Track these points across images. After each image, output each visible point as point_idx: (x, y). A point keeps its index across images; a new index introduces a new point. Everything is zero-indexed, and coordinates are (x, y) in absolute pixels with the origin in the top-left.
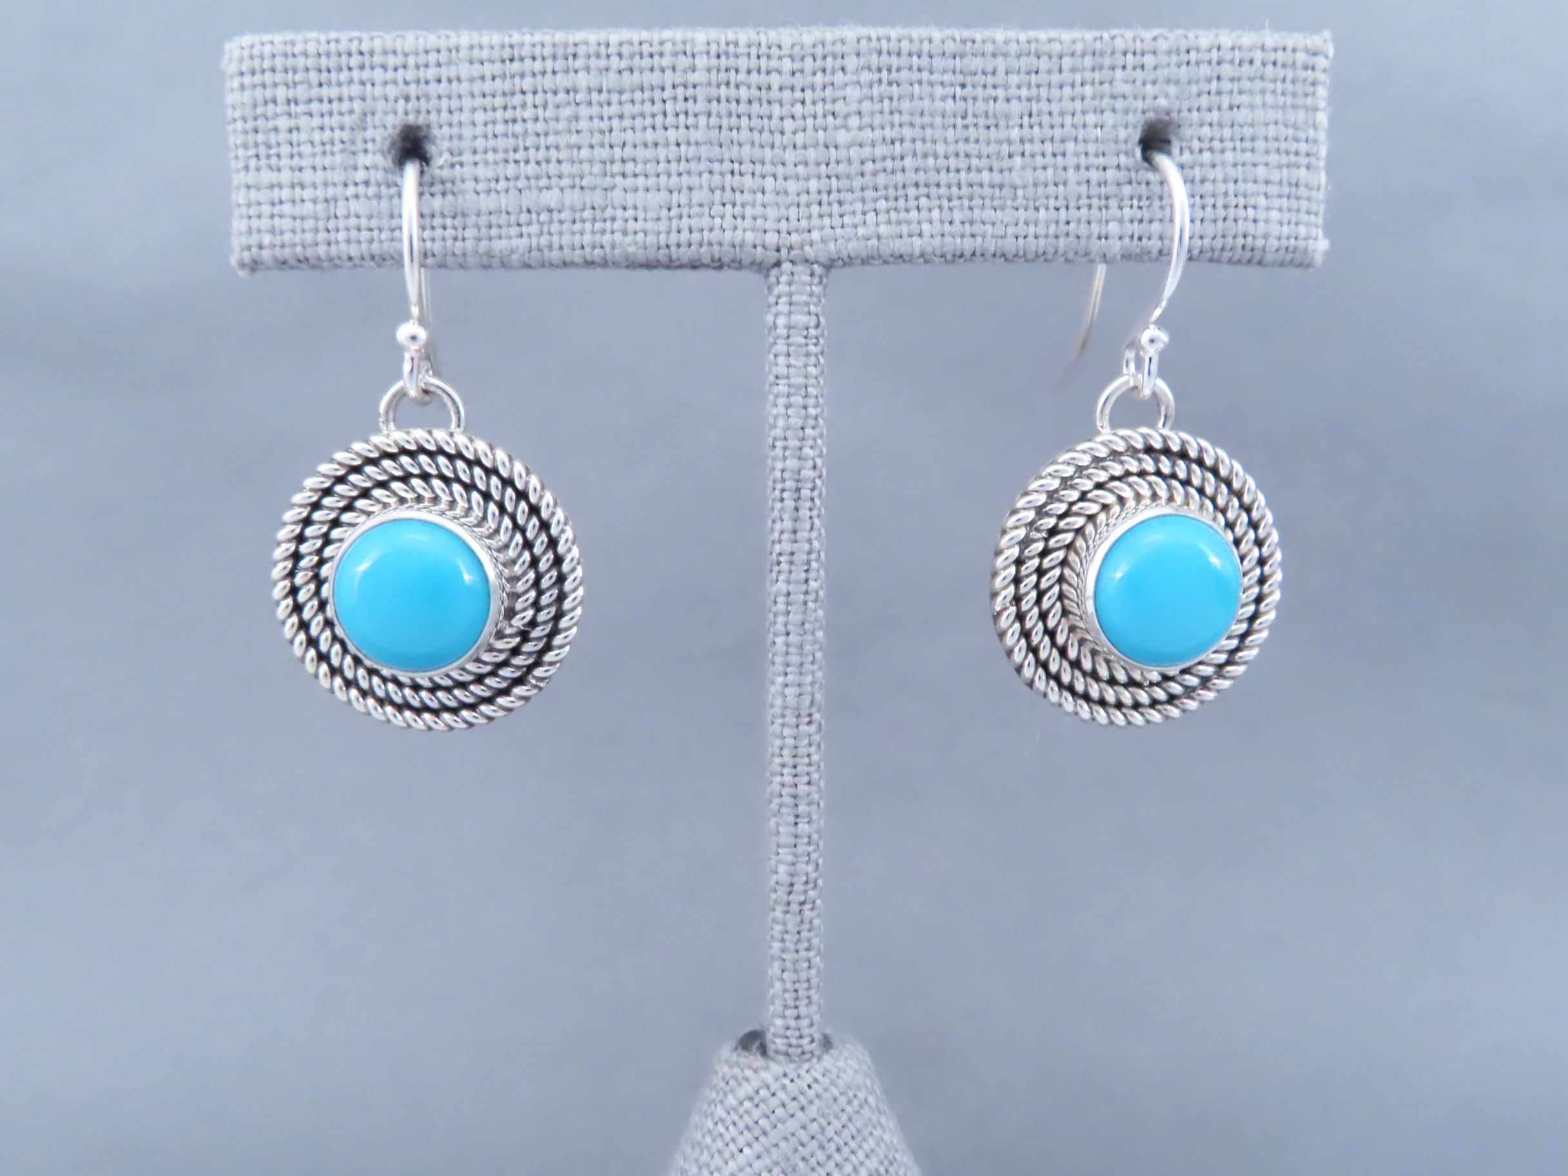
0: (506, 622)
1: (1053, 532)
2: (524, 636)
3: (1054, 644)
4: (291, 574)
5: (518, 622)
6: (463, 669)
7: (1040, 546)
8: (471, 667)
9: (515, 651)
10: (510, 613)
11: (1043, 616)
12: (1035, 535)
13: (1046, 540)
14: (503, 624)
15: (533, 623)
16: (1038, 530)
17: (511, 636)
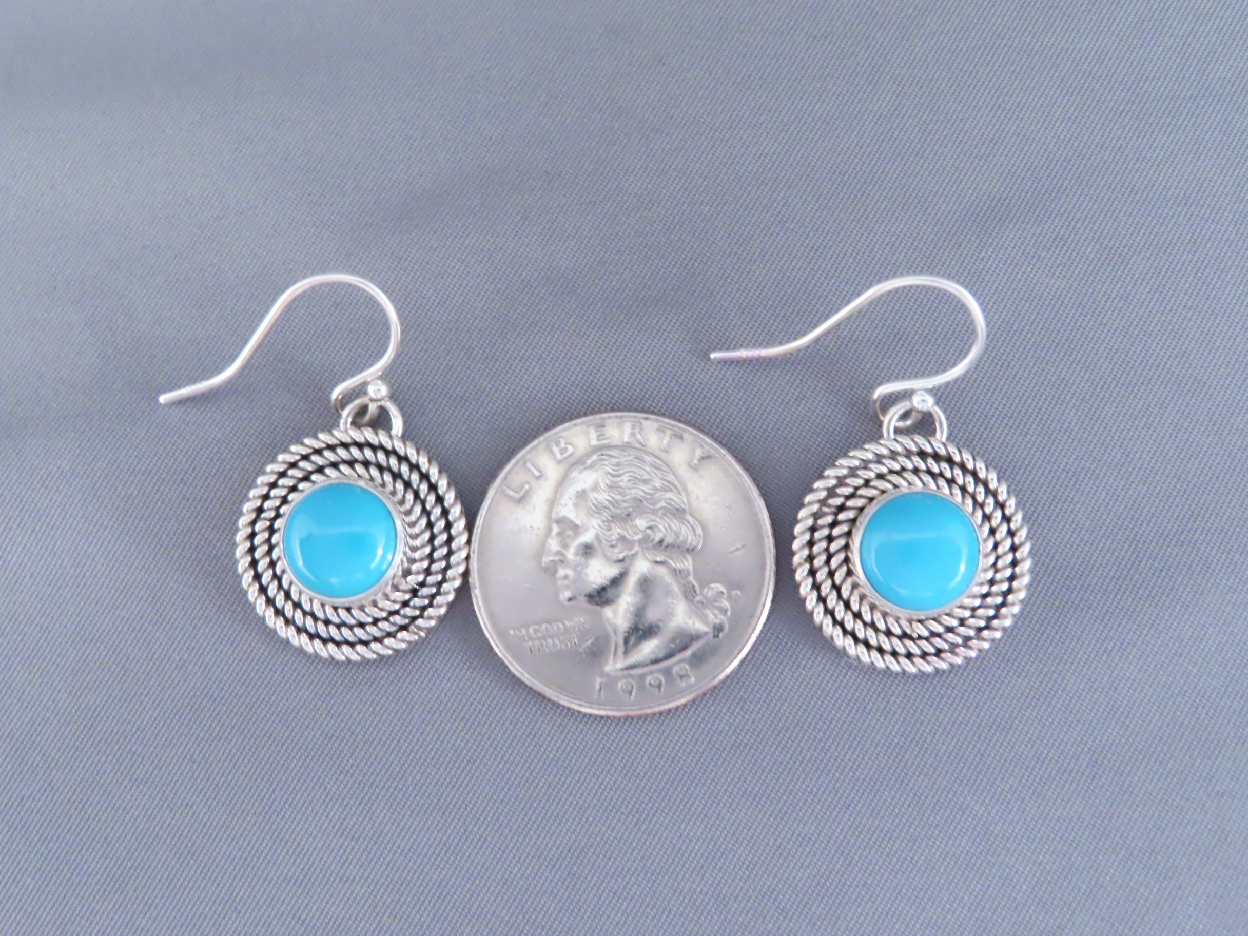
1: (842, 508)
3: (840, 596)
4: (253, 523)
5: (413, 580)
7: (829, 519)
8: (371, 611)
9: (406, 604)
10: (407, 573)
11: (831, 574)
12: (825, 509)
13: (836, 514)
14: (400, 580)
15: (422, 584)
16: (829, 506)
17: (404, 591)
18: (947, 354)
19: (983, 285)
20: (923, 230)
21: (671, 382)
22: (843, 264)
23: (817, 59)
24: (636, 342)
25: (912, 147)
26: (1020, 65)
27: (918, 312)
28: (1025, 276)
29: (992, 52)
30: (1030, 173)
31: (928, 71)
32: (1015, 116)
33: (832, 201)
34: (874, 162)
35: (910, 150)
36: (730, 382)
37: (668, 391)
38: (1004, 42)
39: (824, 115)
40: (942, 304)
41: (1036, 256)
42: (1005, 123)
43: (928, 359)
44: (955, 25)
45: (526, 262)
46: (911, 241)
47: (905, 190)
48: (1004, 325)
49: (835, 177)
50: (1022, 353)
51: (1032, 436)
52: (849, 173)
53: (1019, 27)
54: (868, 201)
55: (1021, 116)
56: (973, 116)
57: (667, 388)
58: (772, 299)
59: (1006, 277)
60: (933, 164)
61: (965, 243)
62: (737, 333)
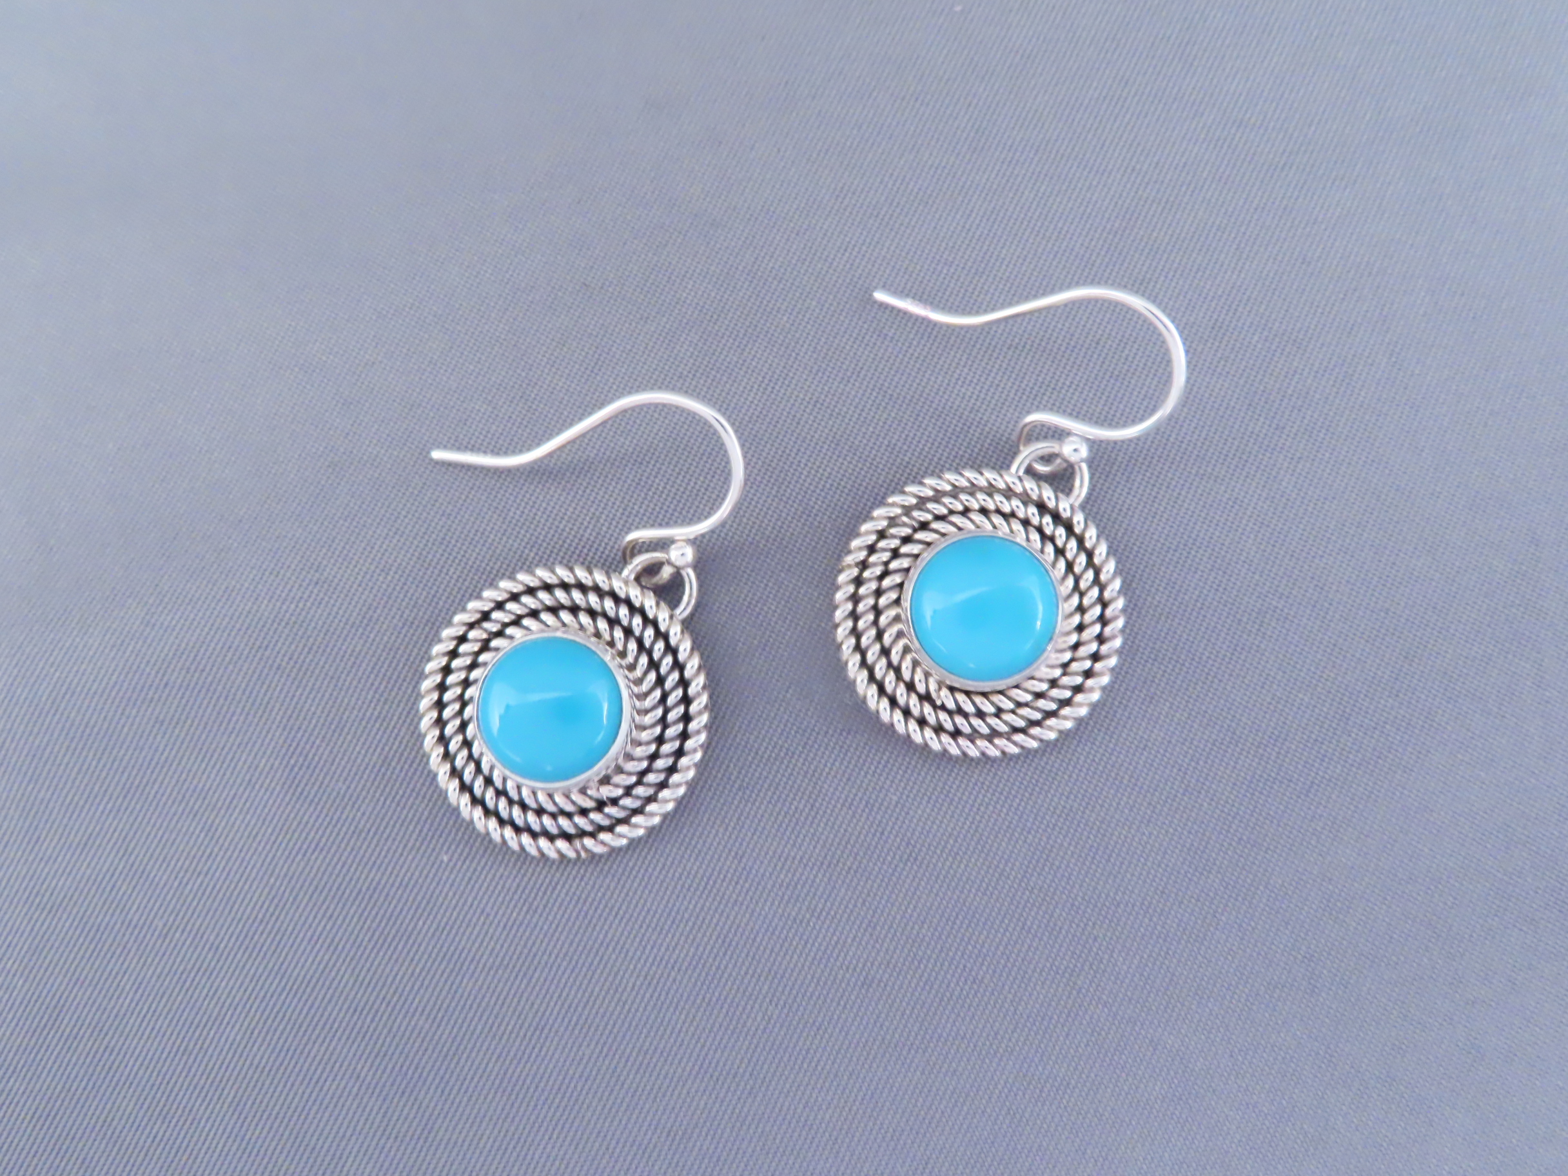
0: (597, 784)
1: (924, 526)
2: (600, 805)
6: (534, 793)
7: (906, 531)
8: (542, 797)
9: (584, 812)
10: (605, 780)
11: (878, 593)
13: (915, 530)
14: (594, 784)
17: (591, 798)
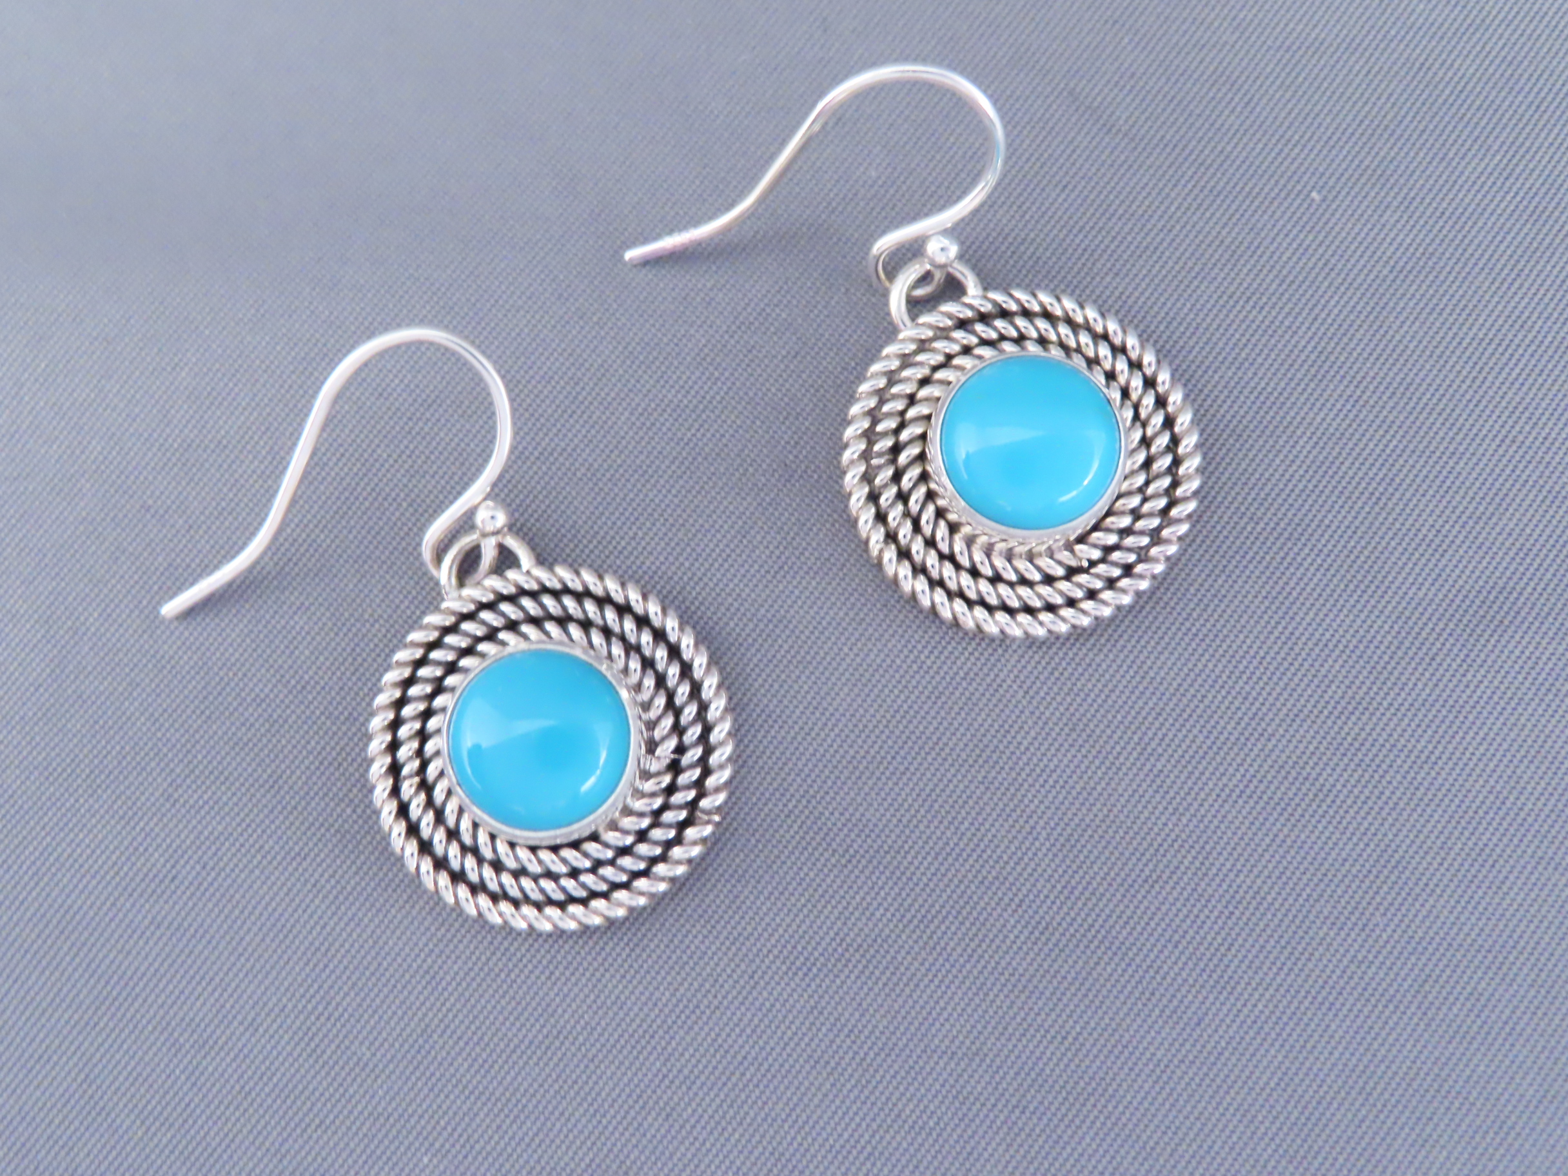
2: (676, 768)
5: (663, 754)
10: (652, 746)
15: (680, 750)
18: (1396, 835)
19: (1464, 728)
20: (1376, 627)
21: (948, 828)
22: (1241, 667)
23: (1231, 331)
24: (899, 759)
25: (1371, 489)
26: (1553, 377)
27: (1356, 760)
28: (1533, 720)
29: (1510, 351)
30: (1555, 552)
31: (1405, 370)
32: (1538, 458)
33: (1234, 562)
34: (1307, 507)
35: (1367, 494)
36: (1042, 839)
37: (941, 844)
38: (1530, 337)
39: (1235, 422)
40: (1396, 752)
41: (1554, 690)
42: (1521, 467)
43: (1366, 839)
44: (1454, 301)
45: (736, 605)
46: (1354, 642)
47: (1352, 557)
48: (1492, 798)
49: (1242, 523)
50: (1518, 846)
51: (1520, 986)
52: (1266, 520)
53: (1556, 315)
54: (1292, 570)
55: (1547, 459)
56: (1471, 450)
57: (939, 838)
58: (1123, 713)
59: (1502, 720)
60: (1401, 520)
61: (1441, 656)
62: (1061, 761)
